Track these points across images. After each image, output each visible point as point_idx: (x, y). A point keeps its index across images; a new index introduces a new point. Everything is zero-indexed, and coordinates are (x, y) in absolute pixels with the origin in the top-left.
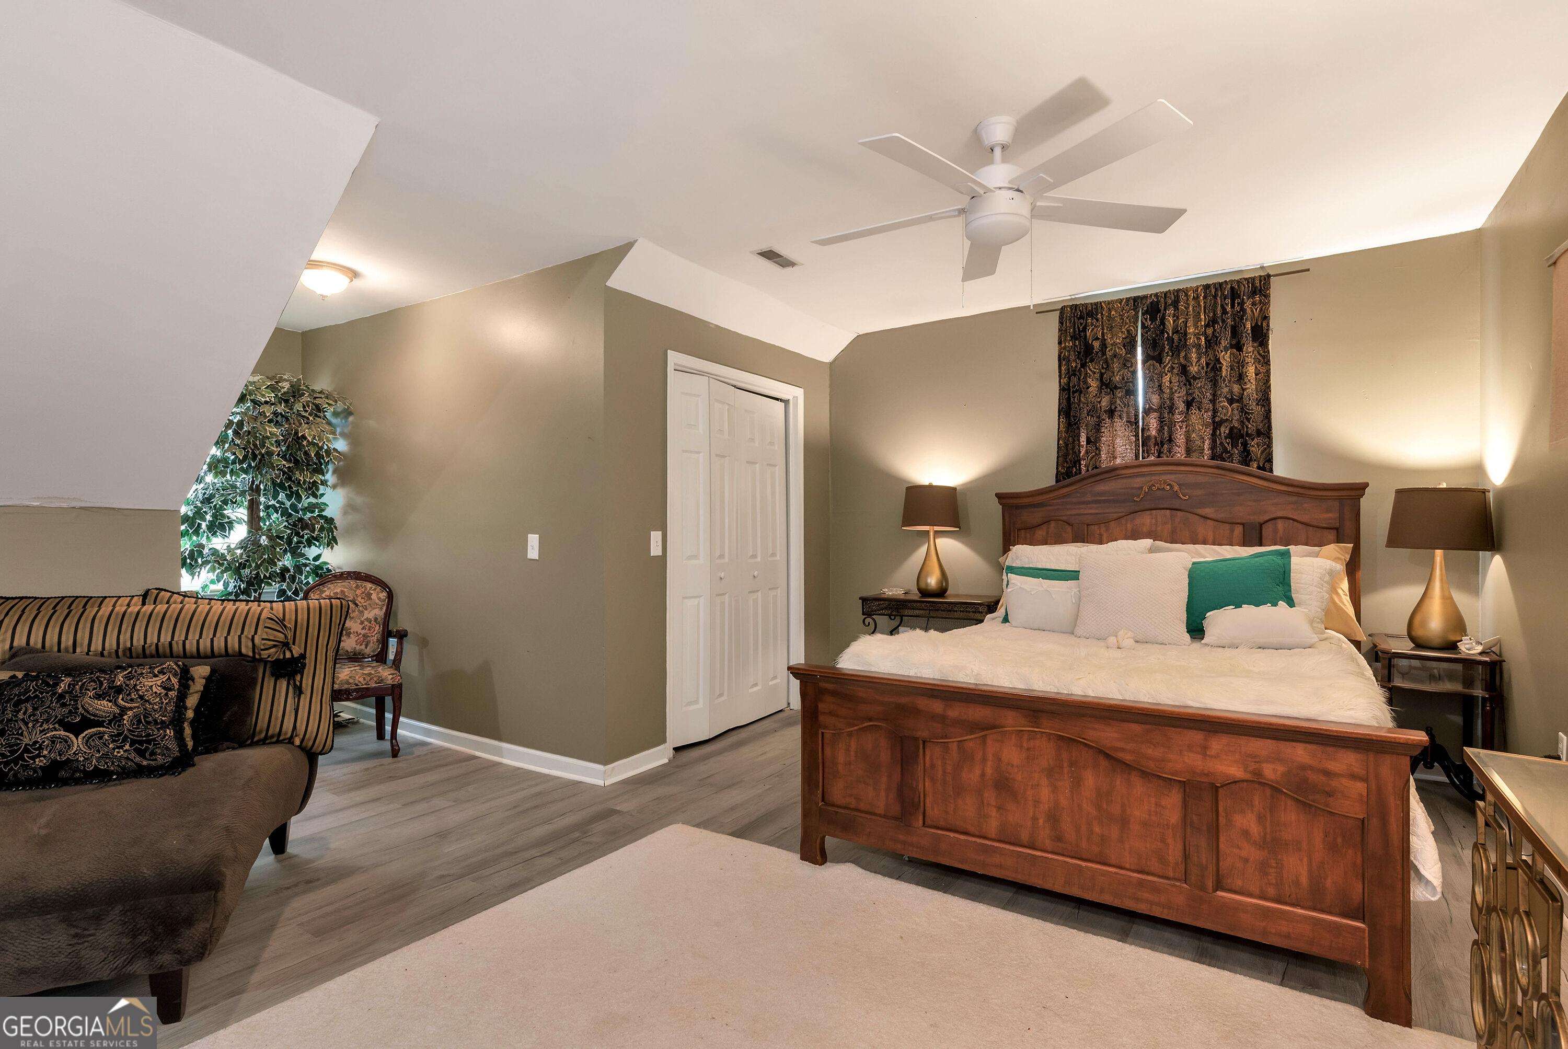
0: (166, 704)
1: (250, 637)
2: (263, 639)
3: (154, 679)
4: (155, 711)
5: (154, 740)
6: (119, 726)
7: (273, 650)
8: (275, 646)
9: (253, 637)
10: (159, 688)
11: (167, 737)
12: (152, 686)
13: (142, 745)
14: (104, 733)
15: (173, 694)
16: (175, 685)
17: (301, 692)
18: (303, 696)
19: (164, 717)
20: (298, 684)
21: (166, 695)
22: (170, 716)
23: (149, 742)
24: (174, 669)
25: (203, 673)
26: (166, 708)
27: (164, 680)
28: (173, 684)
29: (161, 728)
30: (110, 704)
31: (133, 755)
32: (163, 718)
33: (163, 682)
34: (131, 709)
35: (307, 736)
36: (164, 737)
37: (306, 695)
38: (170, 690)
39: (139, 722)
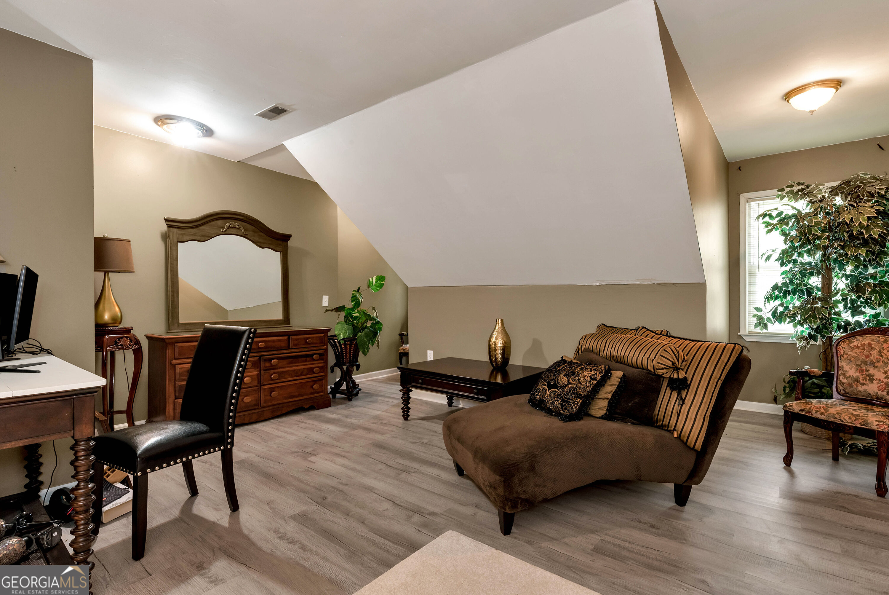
0: (588, 386)
1: (652, 359)
2: (658, 363)
3: (590, 372)
4: (580, 388)
5: (569, 402)
6: (562, 391)
7: (664, 371)
8: (665, 368)
9: (653, 360)
10: (588, 377)
11: (576, 403)
12: (586, 376)
13: (565, 401)
14: (556, 392)
15: (594, 382)
16: (598, 377)
17: (683, 403)
18: (684, 406)
19: (583, 392)
20: (683, 397)
21: (590, 382)
22: (586, 393)
23: (567, 402)
24: (602, 369)
25: (619, 375)
26: (586, 388)
27: (593, 374)
28: (597, 377)
29: (576, 397)
30: (567, 379)
31: (559, 406)
32: (581, 393)
33: (592, 375)
34: (572, 384)
35: (683, 433)
36: (575, 402)
37: (686, 406)
38: (593, 379)
39: (570, 391)
